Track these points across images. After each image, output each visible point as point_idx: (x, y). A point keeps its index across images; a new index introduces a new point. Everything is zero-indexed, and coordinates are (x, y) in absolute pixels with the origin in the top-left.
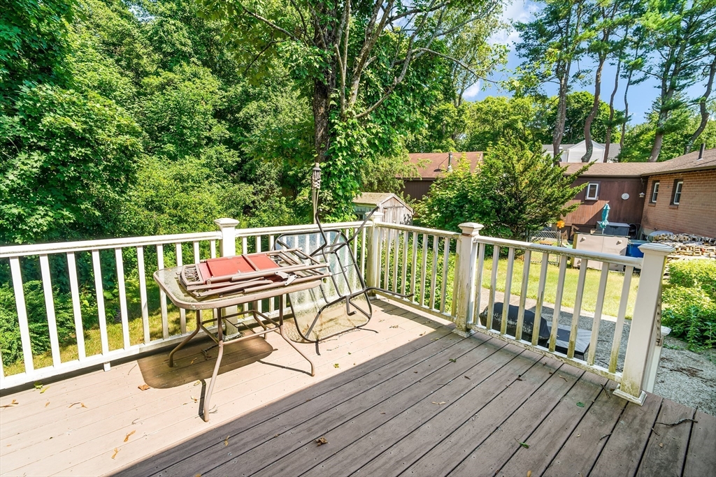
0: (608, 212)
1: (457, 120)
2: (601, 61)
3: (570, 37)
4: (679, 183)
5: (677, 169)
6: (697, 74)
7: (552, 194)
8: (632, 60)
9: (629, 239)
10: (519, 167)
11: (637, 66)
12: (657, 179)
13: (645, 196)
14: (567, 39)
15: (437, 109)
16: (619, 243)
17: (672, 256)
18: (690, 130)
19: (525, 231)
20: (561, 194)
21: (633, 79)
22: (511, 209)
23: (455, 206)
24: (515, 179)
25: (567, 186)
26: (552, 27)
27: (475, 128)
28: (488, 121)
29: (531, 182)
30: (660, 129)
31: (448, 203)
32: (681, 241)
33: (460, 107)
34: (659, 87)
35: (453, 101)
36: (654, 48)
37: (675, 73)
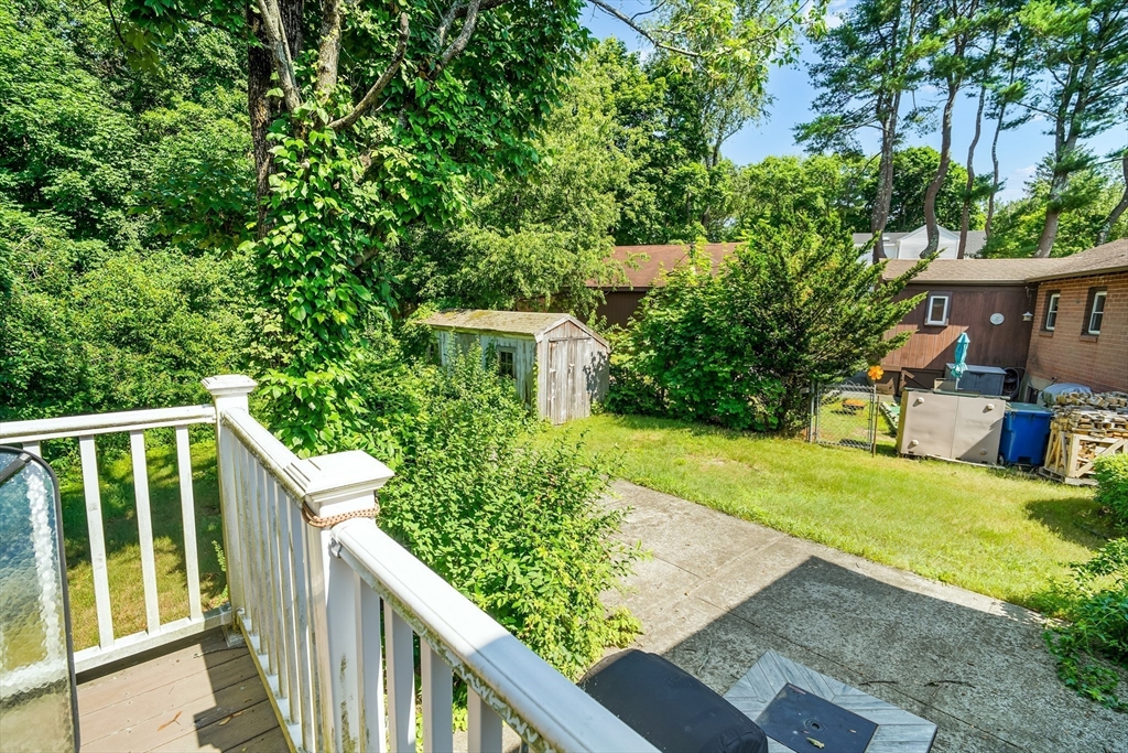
0: (966, 347)
1: (710, 190)
2: (953, 90)
3: (899, 50)
4: (1098, 294)
5: (1095, 268)
6: (1115, 111)
7: (857, 316)
8: (1006, 86)
9: (1007, 401)
10: (794, 264)
11: (1014, 95)
12: (1056, 287)
13: (1033, 318)
14: (894, 55)
15: (675, 172)
16: (987, 409)
17: (1097, 440)
18: (1101, 208)
19: (809, 385)
20: (874, 316)
21: (1007, 119)
22: (781, 344)
23: (681, 337)
24: (788, 287)
25: (887, 299)
26: (869, 36)
27: (749, 208)
28: (768, 196)
29: (817, 291)
30: (1055, 203)
31: (670, 331)
32: (1112, 408)
33: (715, 168)
34: (1051, 133)
35: (703, 159)
36: (1042, 67)
37: (1079, 106)
